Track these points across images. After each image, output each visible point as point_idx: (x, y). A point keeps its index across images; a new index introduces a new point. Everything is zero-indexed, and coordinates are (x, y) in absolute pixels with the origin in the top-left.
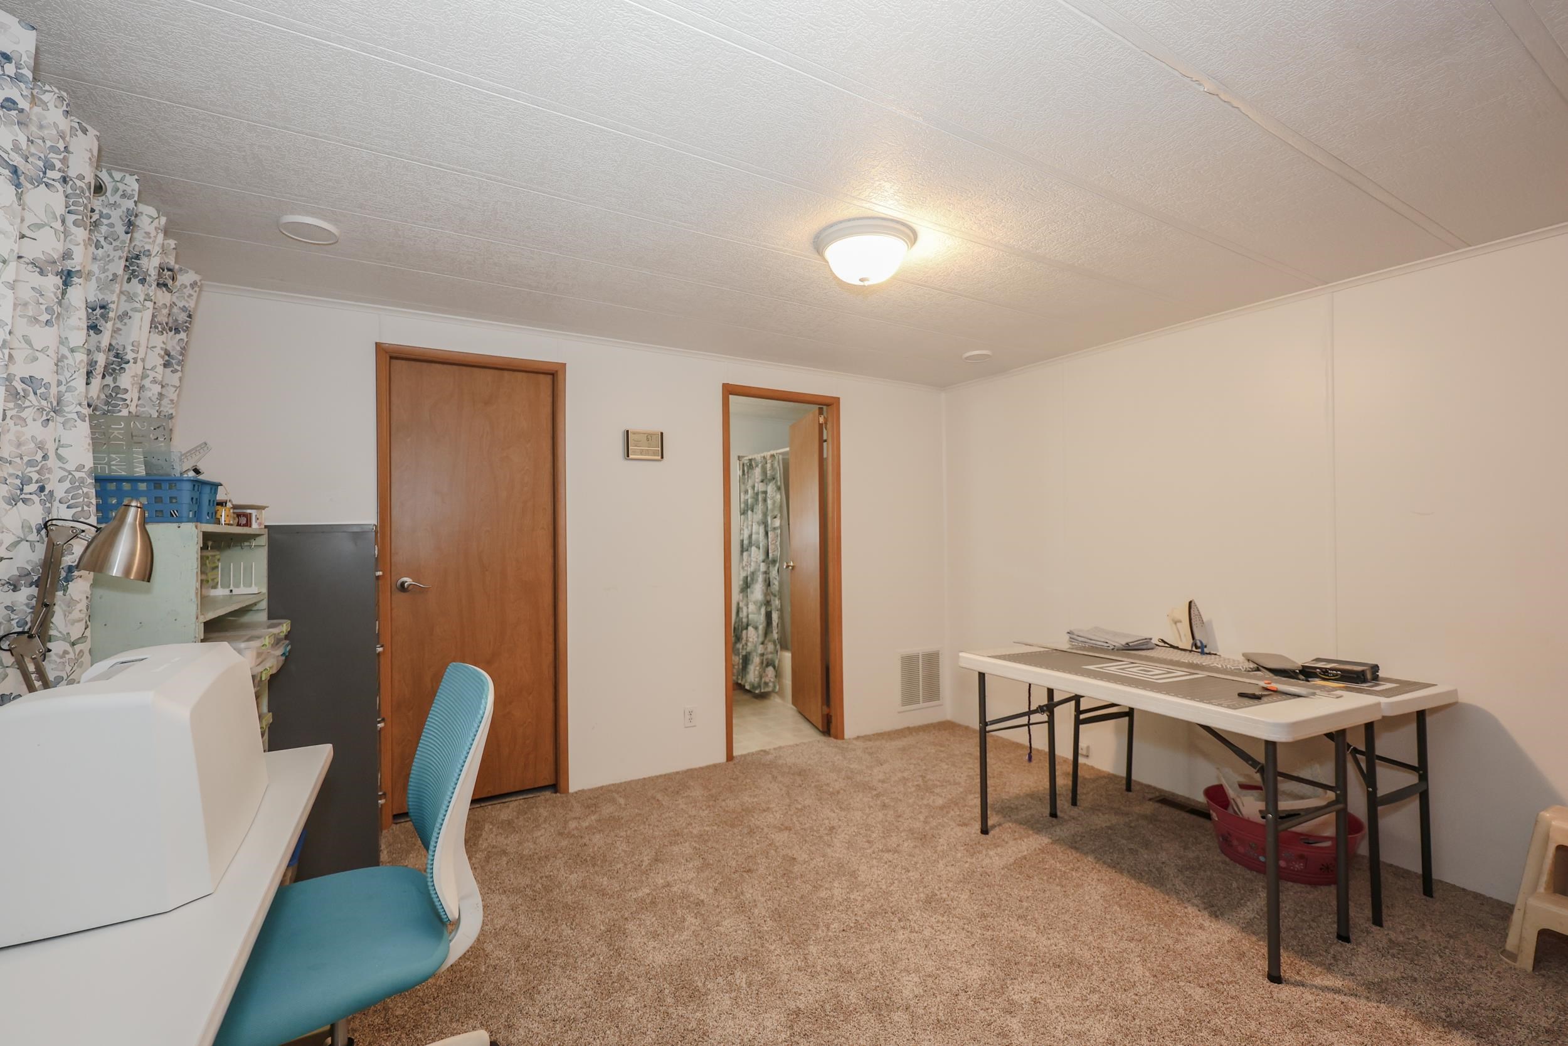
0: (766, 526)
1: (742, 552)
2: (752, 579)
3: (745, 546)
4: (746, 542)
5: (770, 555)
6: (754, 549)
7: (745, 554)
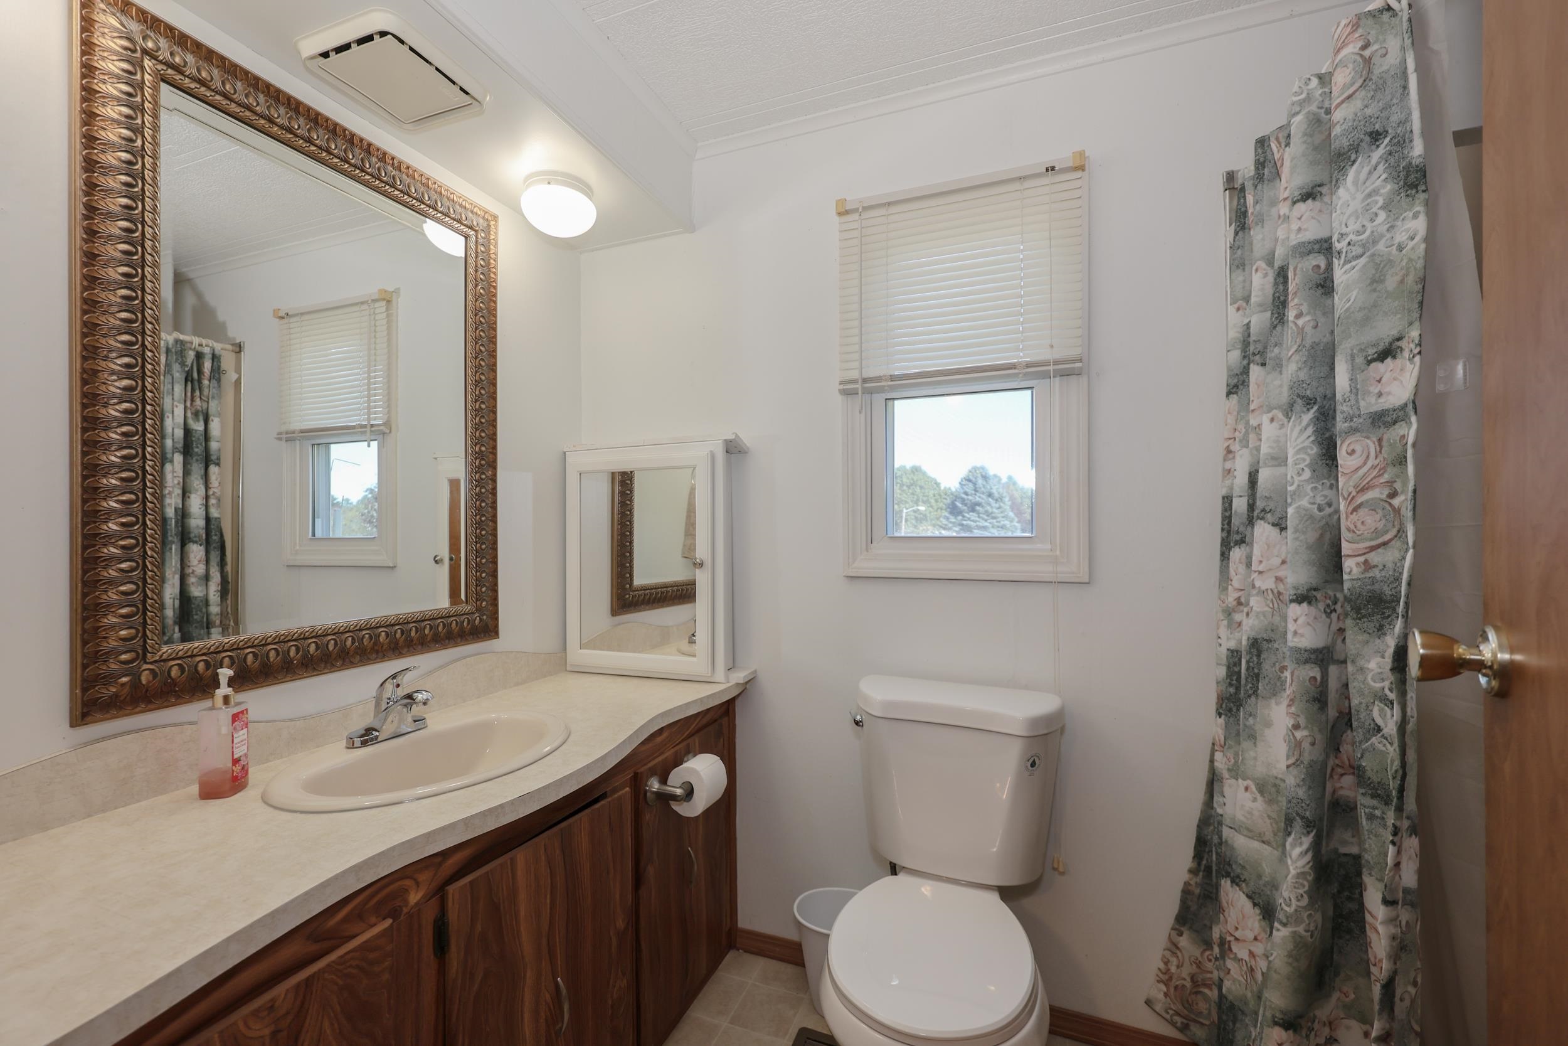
0: (1325, 417)
1: (1226, 546)
2: (1255, 676)
3: (1235, 521)
4: (1240, 505)
5: (1351, 566)
6: (1263, 531)
7: (1236, 554)
